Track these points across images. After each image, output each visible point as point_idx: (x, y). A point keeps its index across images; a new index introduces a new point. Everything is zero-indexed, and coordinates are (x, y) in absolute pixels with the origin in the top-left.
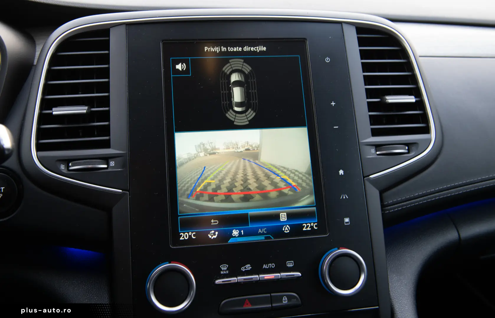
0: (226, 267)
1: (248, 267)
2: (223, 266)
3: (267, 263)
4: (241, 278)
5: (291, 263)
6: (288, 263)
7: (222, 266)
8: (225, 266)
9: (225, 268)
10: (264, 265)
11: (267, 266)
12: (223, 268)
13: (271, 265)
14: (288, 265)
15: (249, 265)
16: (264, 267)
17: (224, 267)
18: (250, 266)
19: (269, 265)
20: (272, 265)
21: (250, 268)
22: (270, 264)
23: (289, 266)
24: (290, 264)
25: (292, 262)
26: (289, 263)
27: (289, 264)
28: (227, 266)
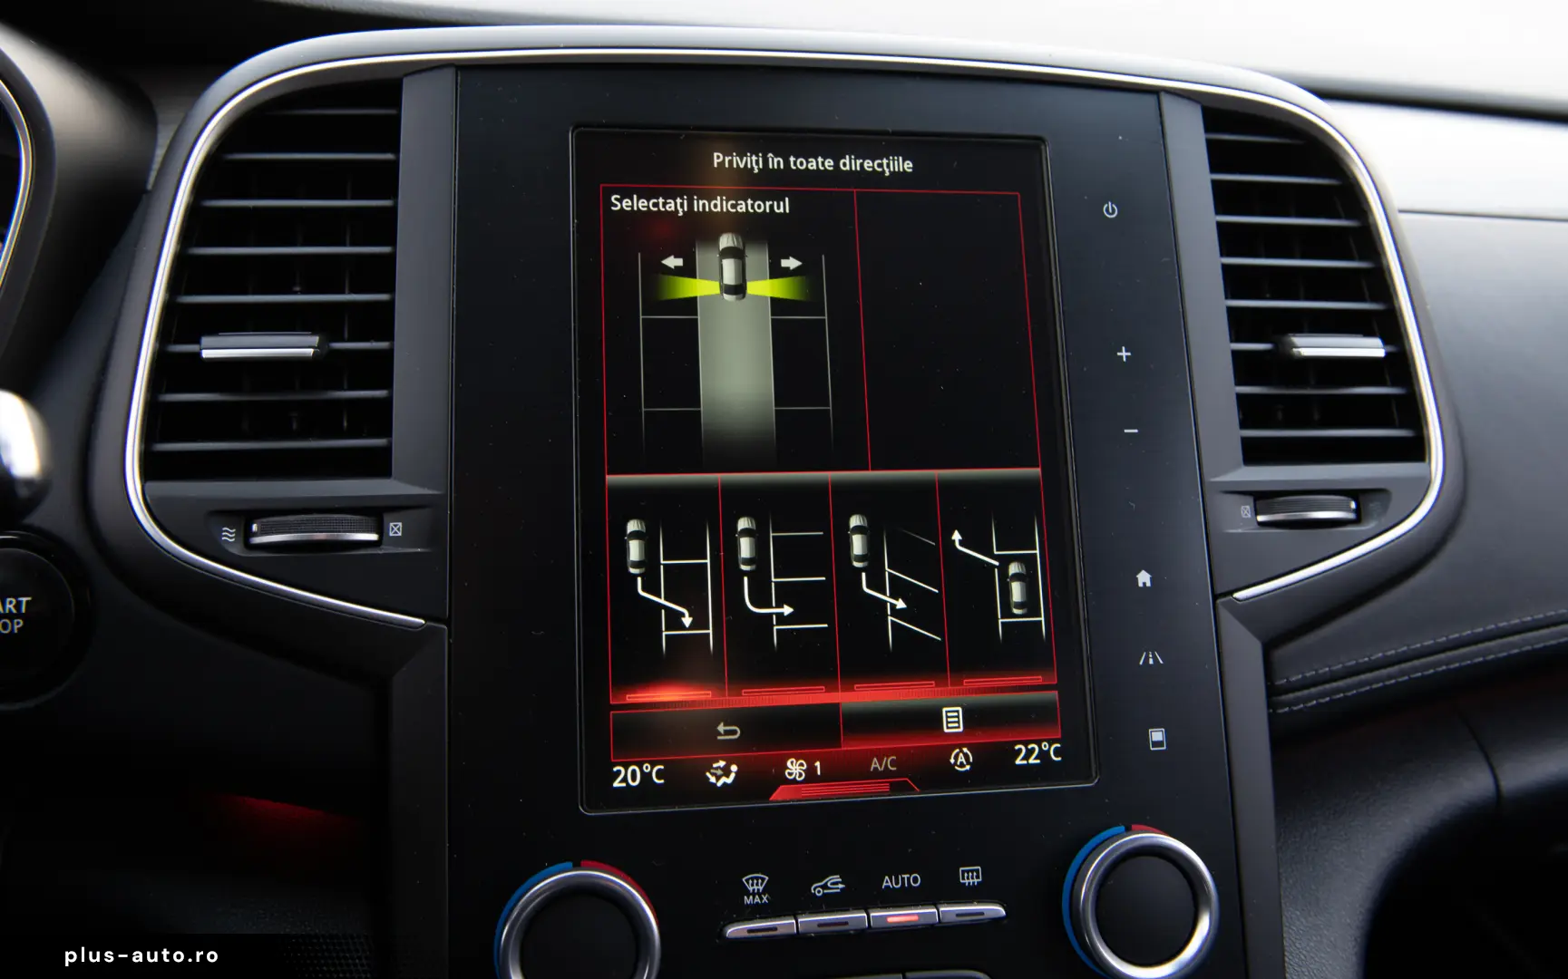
0: (762, 884)
1: (833, 884)
2: (752, 879)
3: (895, 873)
4: (809, 921)
5: (972, 871)
6: (963, 872)
7: (747, 880)
8: (757, 878)
9: (757, 884)
10: (887, 877)
11: (897, 884)
12: (753, 885)
13: (909, 879)
14: (963, 879)
15: (836, 878)
16: (885, 884)
17: (755, 881)
18: (840, 880)
19: (903, 879)
20: (913, 879)
21: (841, 886)
22: (906, 876)
23: (967, 881)
24: (970, 877)
25: (977, 871)
26: (968, 872)
27: (966, 875)
28: (763, 879)
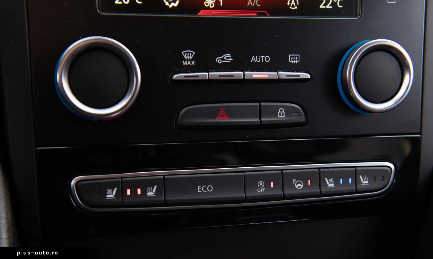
0: (191, 56)
1: (226, 58)
2: (187, 53)
3: (258, 54)
4: (215, 74)
5: (295, 57)
6: (291, 57)
7: (184, 53)
8: (189, 53)
9: (189, 56)
10: (253, 57)
11: (258, 60)
12: (187, 56)
13: (264, 58)
14: (291, 60)
15: (229, 55)
16: (252, 60)
17: (188, 54)
18: (230, 56)
19: (261, 58)
20: (266, 59)
21: (231, 59)
22: (263, 57)
23: (292, 61)
24: (294, 59)
25: (298, 57)
26: (293, 57)
27: (292, 58)
28: (192, 53)
